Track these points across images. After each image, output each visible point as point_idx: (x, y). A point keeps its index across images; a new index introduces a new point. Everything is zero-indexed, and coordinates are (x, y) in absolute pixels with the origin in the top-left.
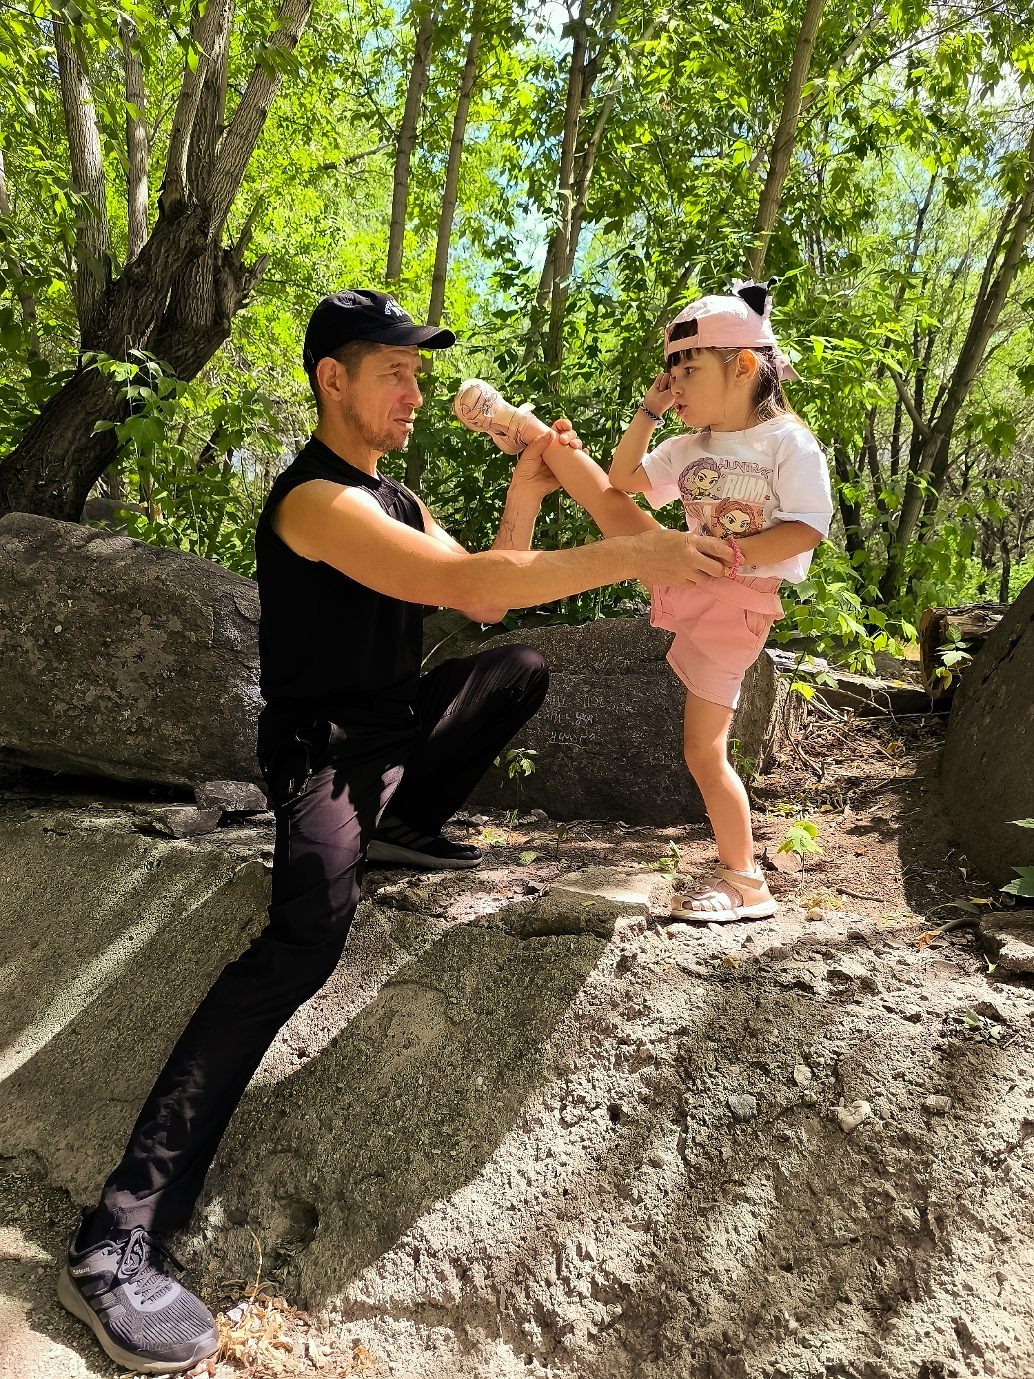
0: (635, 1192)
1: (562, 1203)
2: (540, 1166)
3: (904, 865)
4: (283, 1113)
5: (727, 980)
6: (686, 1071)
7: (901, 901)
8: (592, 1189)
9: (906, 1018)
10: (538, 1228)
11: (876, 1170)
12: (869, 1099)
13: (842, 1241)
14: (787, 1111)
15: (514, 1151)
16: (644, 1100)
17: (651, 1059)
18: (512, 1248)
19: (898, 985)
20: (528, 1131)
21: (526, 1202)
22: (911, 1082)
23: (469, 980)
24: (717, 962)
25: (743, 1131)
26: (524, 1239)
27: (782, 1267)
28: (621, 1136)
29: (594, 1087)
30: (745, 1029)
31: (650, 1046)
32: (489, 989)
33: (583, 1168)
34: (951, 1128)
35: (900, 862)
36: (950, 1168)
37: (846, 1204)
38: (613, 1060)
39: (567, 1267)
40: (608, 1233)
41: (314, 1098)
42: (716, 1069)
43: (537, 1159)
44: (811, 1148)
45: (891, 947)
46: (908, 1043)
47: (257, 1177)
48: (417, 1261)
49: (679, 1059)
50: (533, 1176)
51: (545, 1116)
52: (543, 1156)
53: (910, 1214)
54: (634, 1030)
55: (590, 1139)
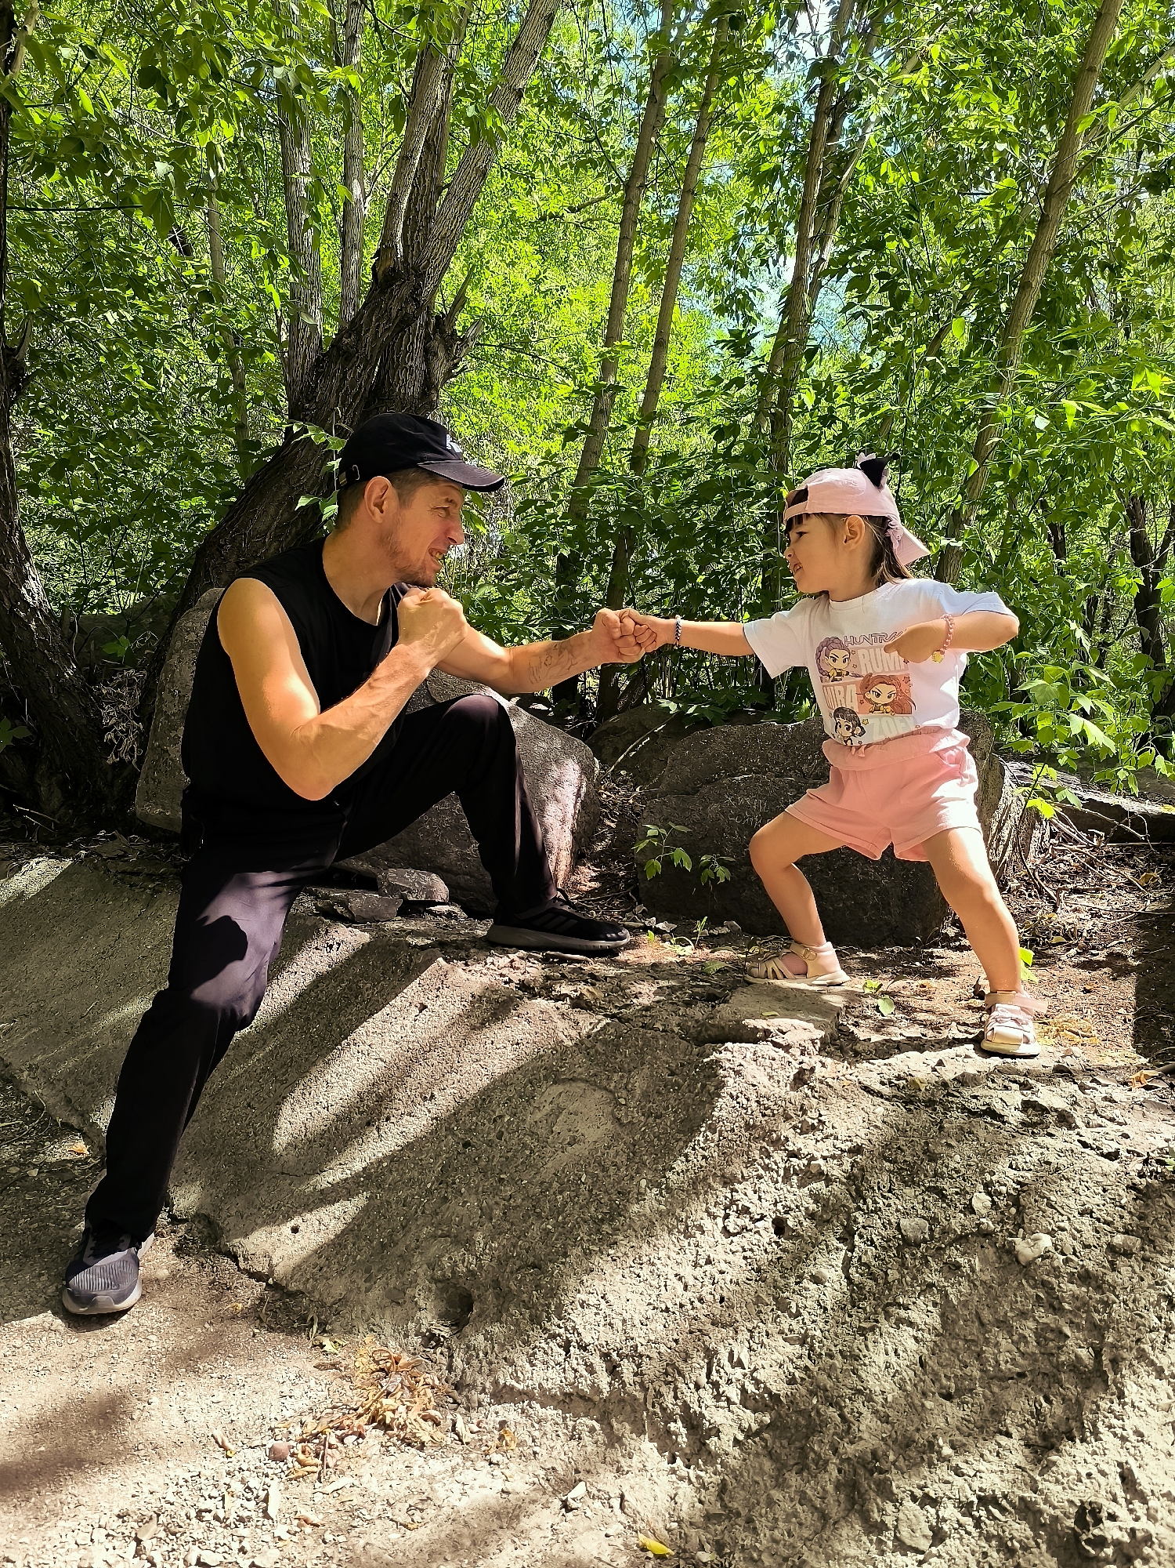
0: (793, 1305)
1: (717, 1309)
2: (699, 1272)
3: (1138, 1005)
4: (445, 1199)
5: (911, 1103)
6: (858, 1190)
7: (1128, 1042)
8: (748, 1299)
9: (1102, 1155)
10: (691, 1332)
11: (1051, 1306)
12: (1051, 1233)
13: (1008, 1374)
14: (962, 1239)
15: (673, 1255)
16: (811, 1216)
17: (821, 1175)
18: (663, 1349)
19: (1099, 1121)
20: (688, 1235)
21: (681, 1306)
22: (1098, 1220)
23: (639, 1083)
24: (902, 1083)
25: (913, 1255)
26: (676, 1341)
27: (941, 1395)
28: (784, 1250)
29: (760, 1198)
30: (924, 1153)
31: (821, 1162)
32: (659, 1093)
33: (742, 1278)
34: (1137, 1269)
35: (1134, 1002)
36: (1132, 1311)
37: (1015, 1338)
38: (781, 1172)
39: (718, 1372)
40: (762, 1345)
41: (477, 1186)
42: (890, 1191)
43: (696, 1265)
44: (984, 1278)
45: (1098, 1083)
46: (1100, 1178)
47: (417, 1259)
48: (567, 1351)
49: (850, 1177)
50: (691, 1281)
51: (707, 1223)
52: (702, 1262)
53: (1084, 1353)
54: (804, 1144)
55: (751, 1250)
